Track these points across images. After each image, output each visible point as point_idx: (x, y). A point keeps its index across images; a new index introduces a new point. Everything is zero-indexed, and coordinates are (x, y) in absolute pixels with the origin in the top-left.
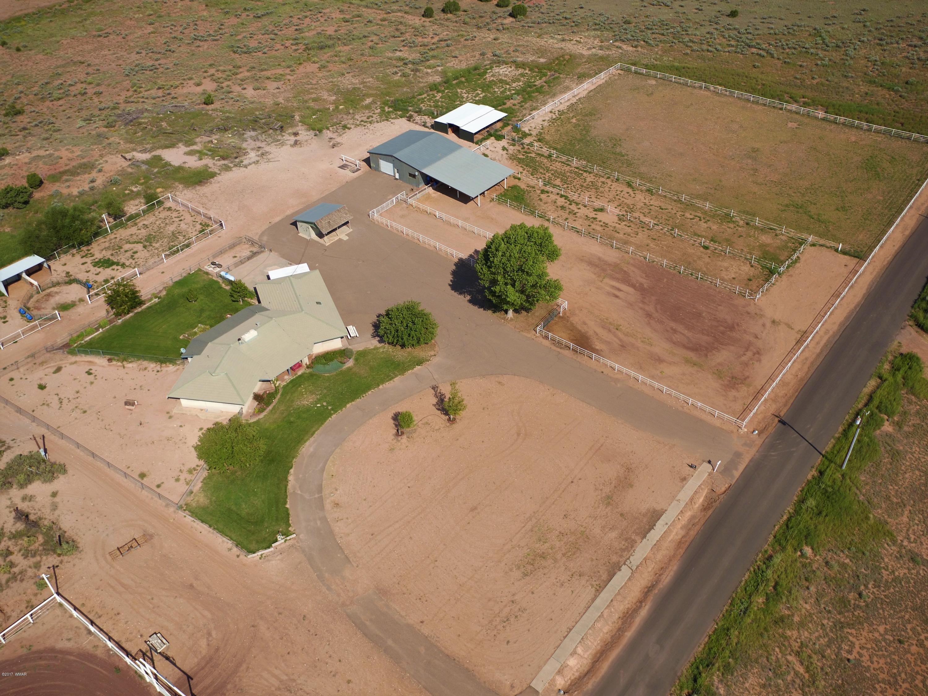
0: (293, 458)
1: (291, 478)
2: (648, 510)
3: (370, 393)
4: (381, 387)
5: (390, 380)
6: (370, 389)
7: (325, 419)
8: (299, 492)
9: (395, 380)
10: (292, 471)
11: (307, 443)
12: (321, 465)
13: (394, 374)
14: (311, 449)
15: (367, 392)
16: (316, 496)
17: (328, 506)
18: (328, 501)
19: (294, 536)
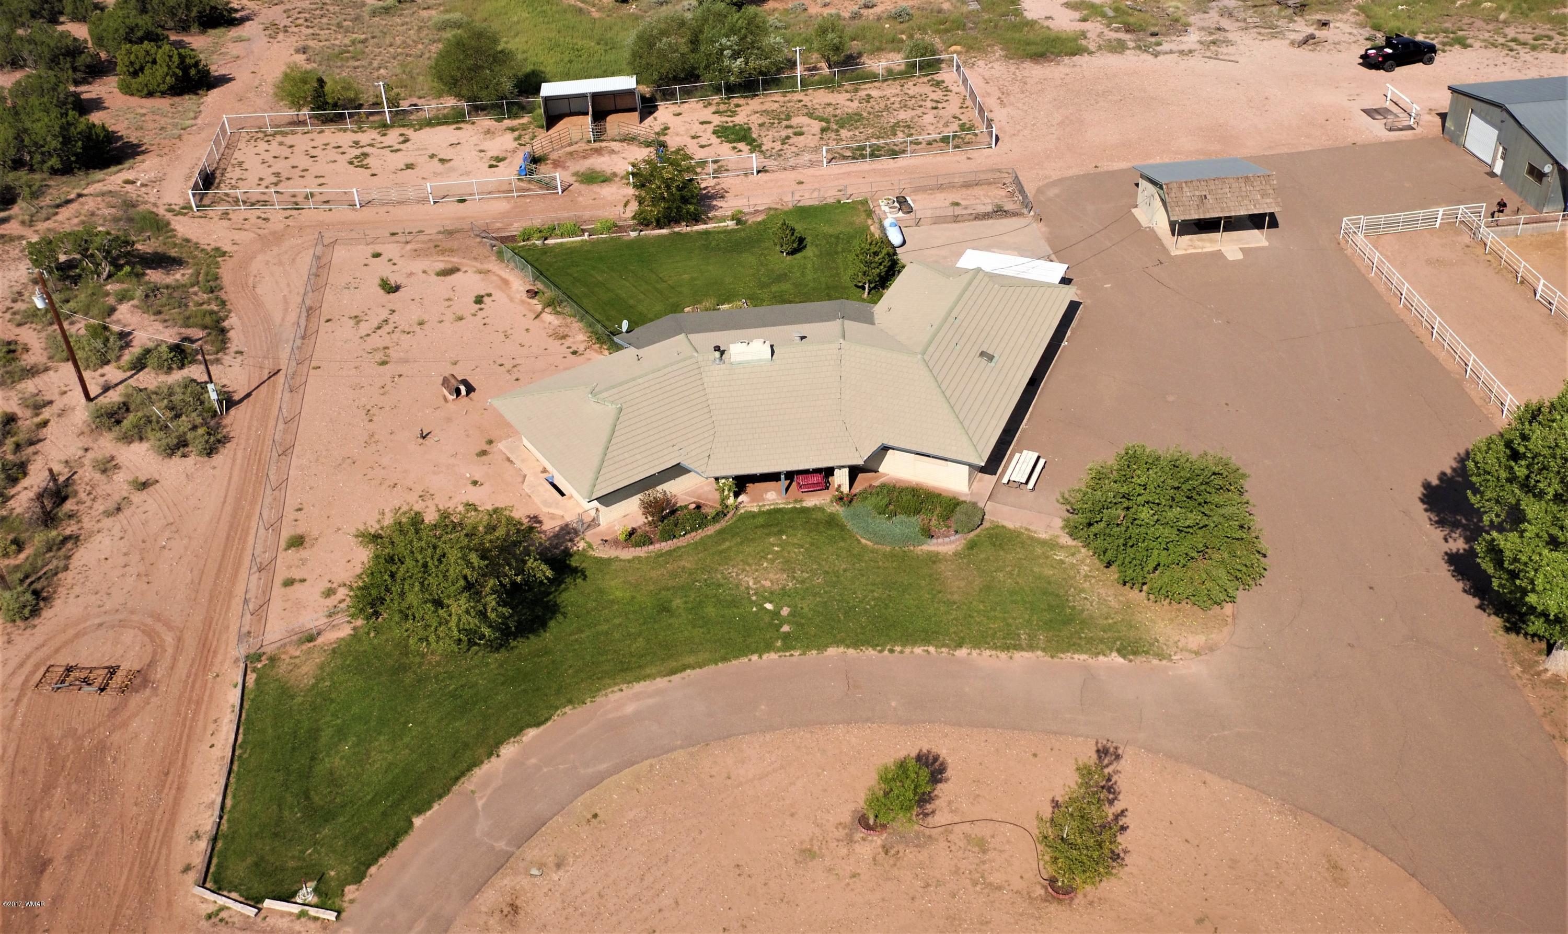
0: (570, 702)
1: (508, 751)
3: (918, 650)
4: (962, 652)
5: (1007, 648)
6: (926, 641)
7: (746, 650)
8: (480, 804)
9: (1018, 655)
10: (531, 733)
11: (638, 687)
12: (603, 767)
13: (1031, 637)
14: (630, 709)
15: (914, 643)
16: (501, 845)
17: (490, 897)
18: (506, 881)
19: (331, 916)
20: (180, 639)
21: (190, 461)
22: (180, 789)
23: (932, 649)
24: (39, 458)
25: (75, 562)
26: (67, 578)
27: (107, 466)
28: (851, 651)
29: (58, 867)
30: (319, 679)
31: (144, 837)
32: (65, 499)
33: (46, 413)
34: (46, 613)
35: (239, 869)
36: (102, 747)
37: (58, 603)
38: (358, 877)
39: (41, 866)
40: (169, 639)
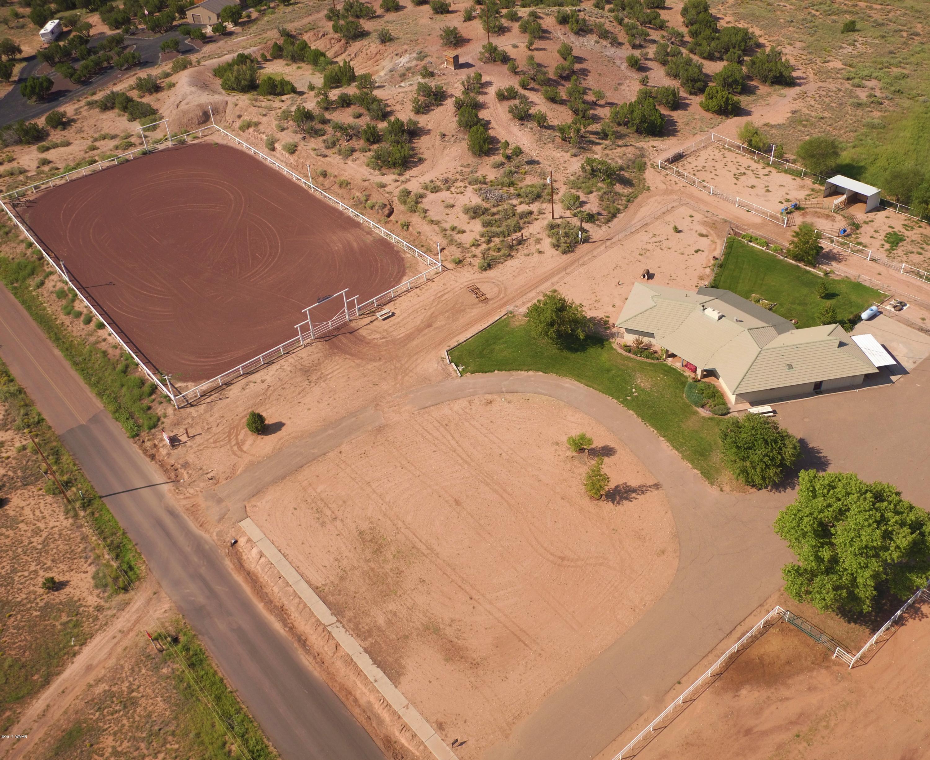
1: (531, 373)
2: (404, 667)
3: (652, 429)
8: (511, 379)
10: (541, 373)
12: (543, 392)
13: (685, 450)
14: (567, 385)
16: (504, 389)
17: (489, 397)
18: (495, 397)
19: (459, 375)
20: (504, 297)
21: (557, 252)
22: (466, 330)
23: (656, 432)
24: (527, 229)
25: (506, 263)
26: (501, 266)
27: (539, 241)
28: (635, 416)
29: (432, 328)
30: (517, 327)
31: (450, 334)
32: (520, 244)
33: (541, 216)
34: (487, 272)
35: (456, 353)
36: (464, 310)
37: (492, 271)
38: (473, 373)
39: (430, 326)
40: (502, 296)
